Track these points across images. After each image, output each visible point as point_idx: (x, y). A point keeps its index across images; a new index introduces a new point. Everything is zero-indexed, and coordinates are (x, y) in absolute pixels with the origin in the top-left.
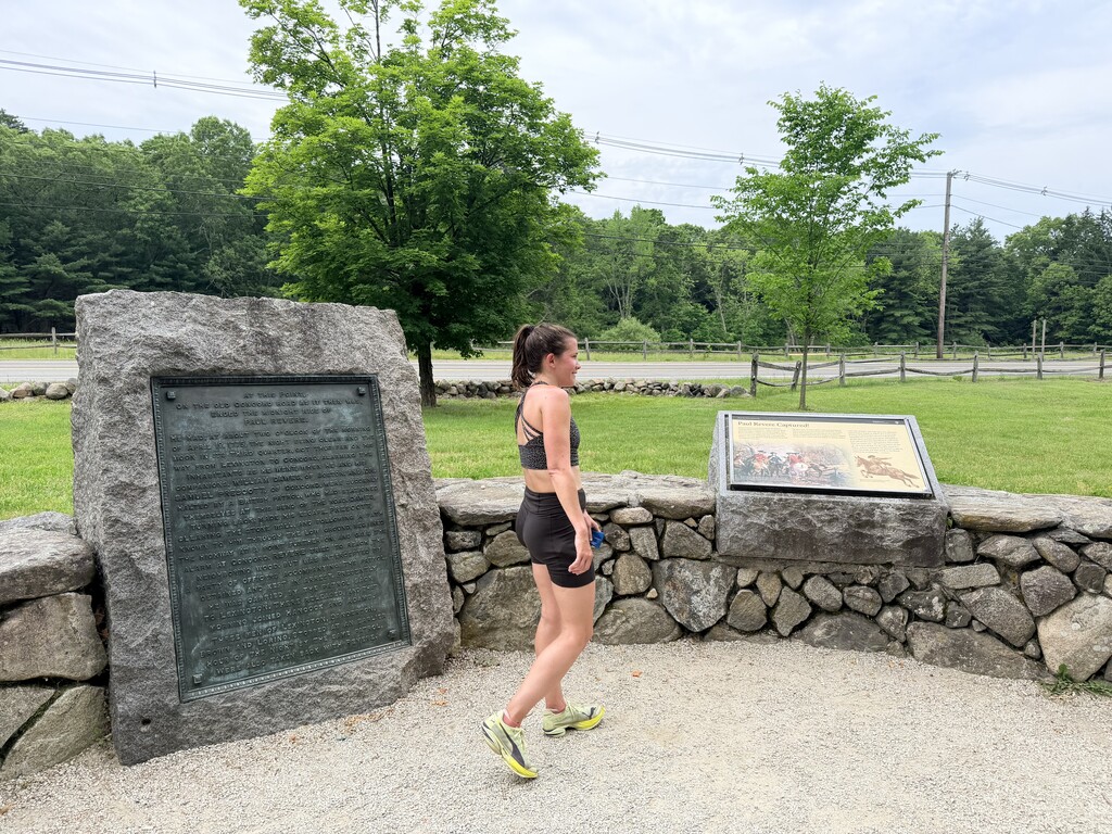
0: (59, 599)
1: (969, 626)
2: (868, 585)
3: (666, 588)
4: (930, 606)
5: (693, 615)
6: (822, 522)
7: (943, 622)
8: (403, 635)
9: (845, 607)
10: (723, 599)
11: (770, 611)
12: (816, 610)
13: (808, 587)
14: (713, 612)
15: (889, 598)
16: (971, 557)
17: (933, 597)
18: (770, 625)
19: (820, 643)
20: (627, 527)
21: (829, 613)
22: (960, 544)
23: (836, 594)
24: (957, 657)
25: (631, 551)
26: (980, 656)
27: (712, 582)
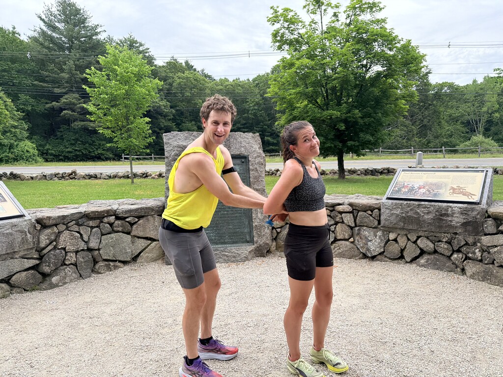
0: (153, 217)
1: (493, 263)
2: (446, 242)
3: (357, 238)
4: (474, 253)
5: (368, 250)
6: (424, 213)
7: (481, 261)
8: (251, 241)
9: (435, 252)
10: (383, 245)
11: (402, 251)
12: (422, 252)
13: (419, 242)
14: (377, 249)
15: (455, 249)
16: (495, 231)
17: (476, 249)
18: (402, 257)
19: (422, 266)
20: (341, 213)
21: (429, 253)
22: (490, 226)
23: (431, 245)
24: (486, 277)
25: (343, 222)
26: (496, 277)
27: (377, 237)
